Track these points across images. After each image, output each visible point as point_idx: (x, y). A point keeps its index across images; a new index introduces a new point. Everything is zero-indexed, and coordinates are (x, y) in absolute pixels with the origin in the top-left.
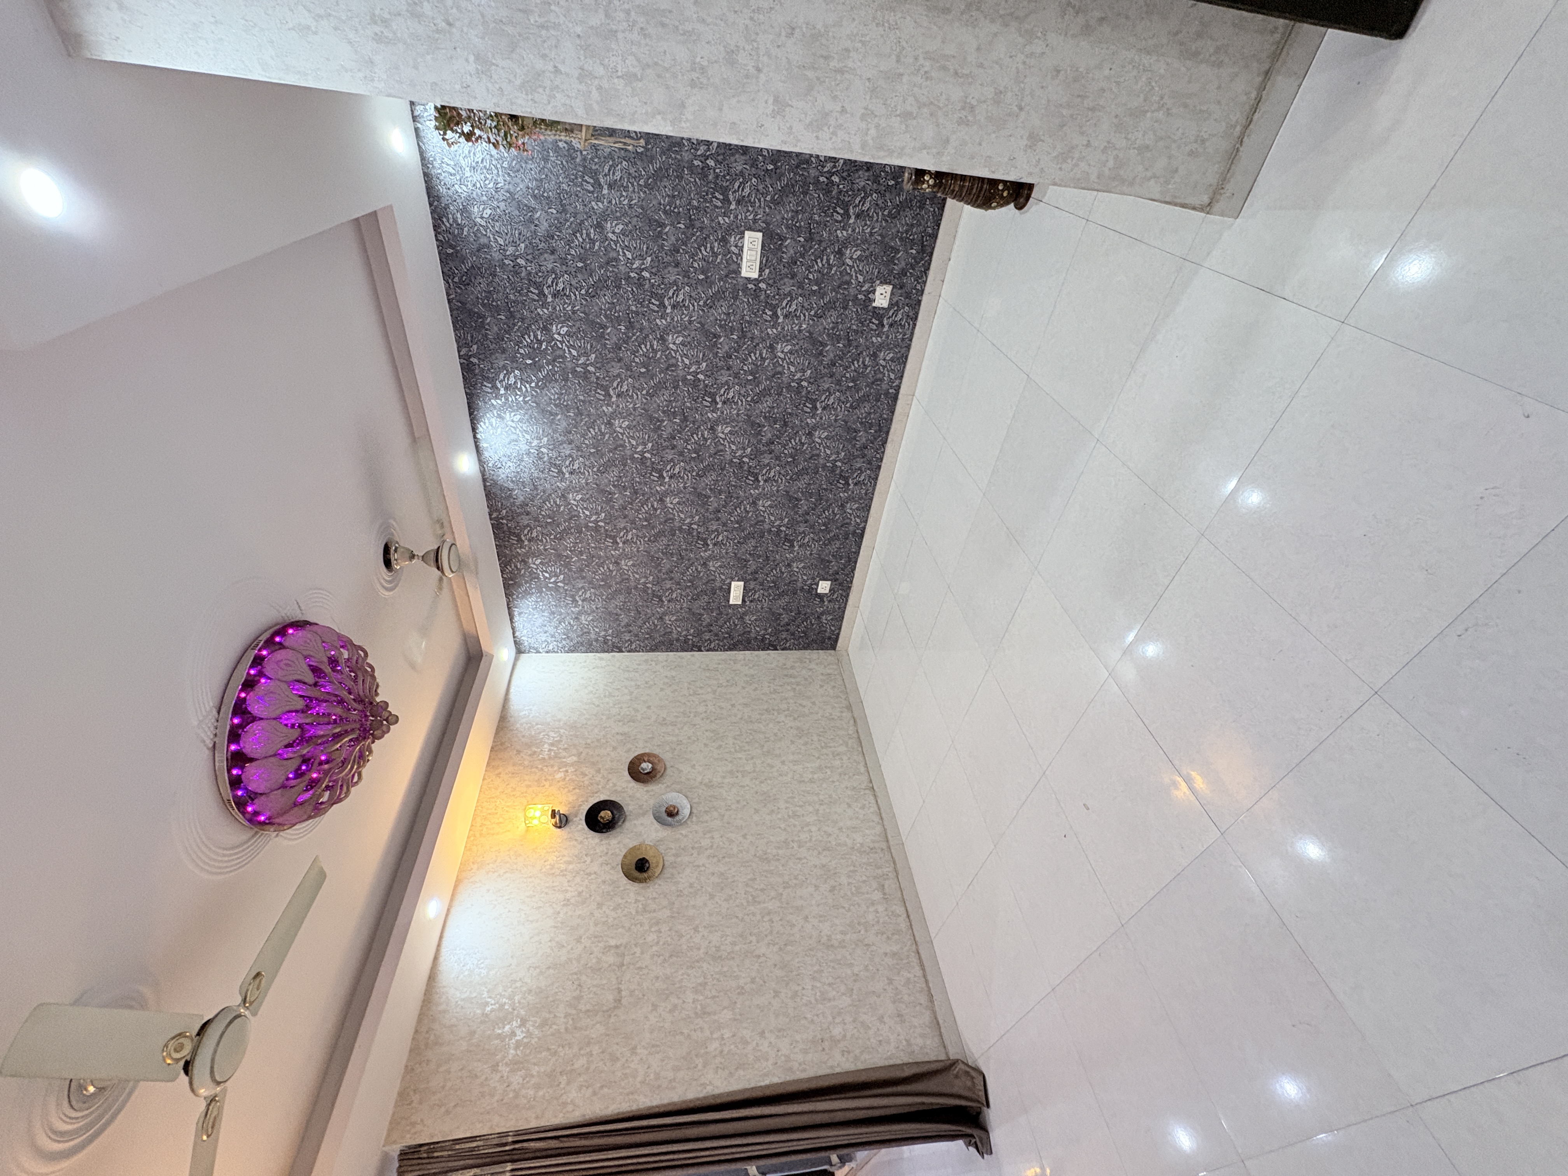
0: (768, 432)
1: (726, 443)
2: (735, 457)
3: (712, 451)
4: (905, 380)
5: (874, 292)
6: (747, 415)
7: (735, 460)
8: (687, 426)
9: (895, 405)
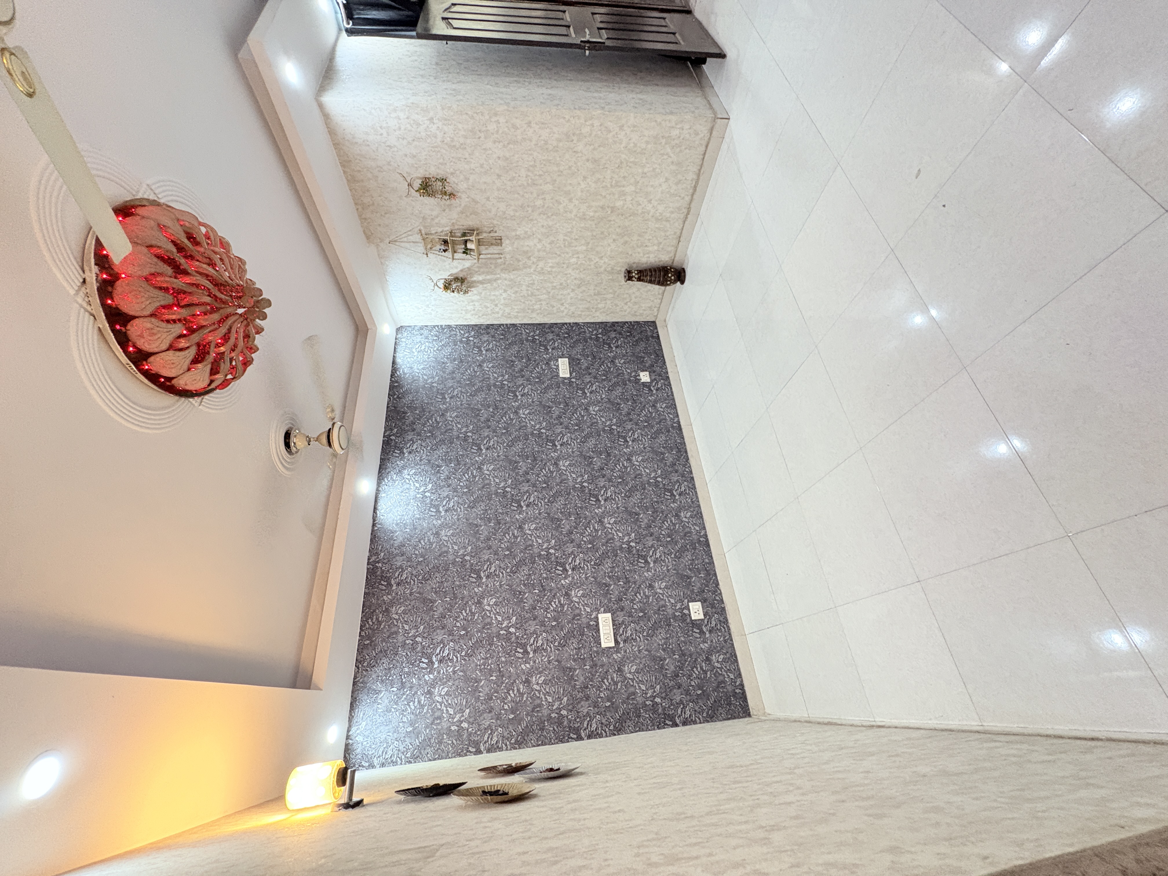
0: (597, 462)
1: (568, 473)
2: (577, 483)
3: (558, 480)
4: (680, 417)
5: (639, 375)
6: (579, 451)
7: (577, 486)
8: (537, 464)
9: (682, 433)
